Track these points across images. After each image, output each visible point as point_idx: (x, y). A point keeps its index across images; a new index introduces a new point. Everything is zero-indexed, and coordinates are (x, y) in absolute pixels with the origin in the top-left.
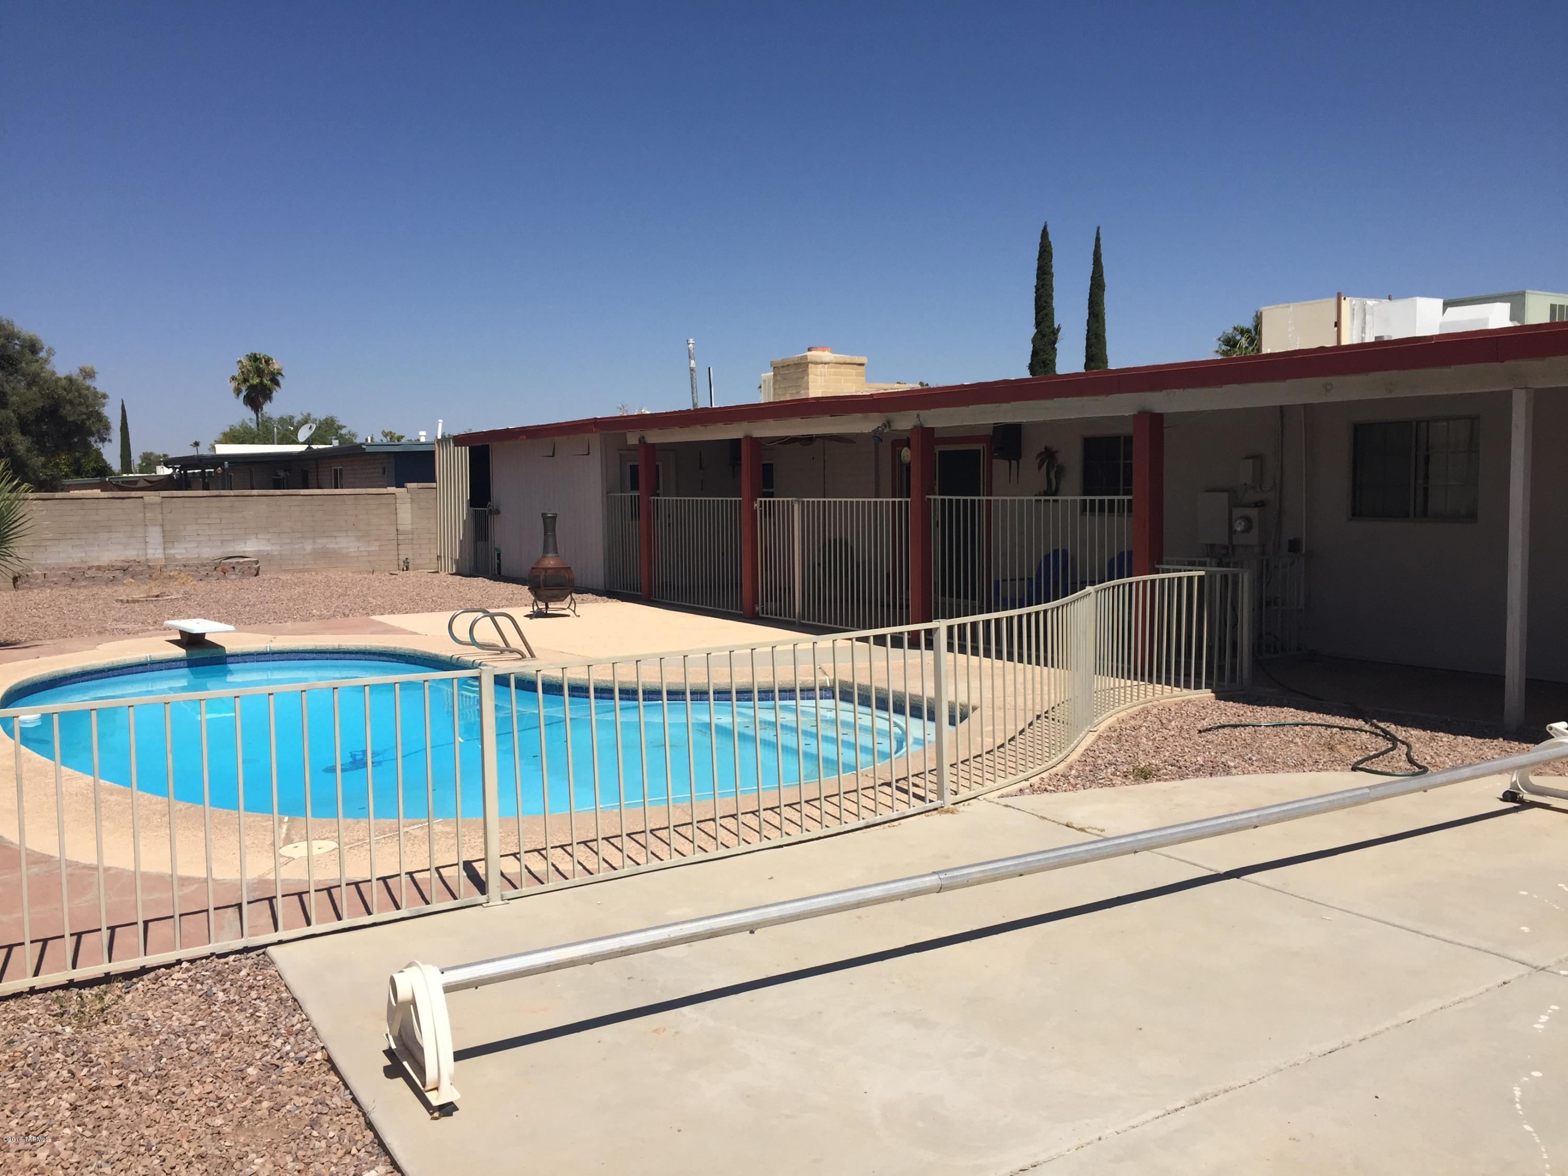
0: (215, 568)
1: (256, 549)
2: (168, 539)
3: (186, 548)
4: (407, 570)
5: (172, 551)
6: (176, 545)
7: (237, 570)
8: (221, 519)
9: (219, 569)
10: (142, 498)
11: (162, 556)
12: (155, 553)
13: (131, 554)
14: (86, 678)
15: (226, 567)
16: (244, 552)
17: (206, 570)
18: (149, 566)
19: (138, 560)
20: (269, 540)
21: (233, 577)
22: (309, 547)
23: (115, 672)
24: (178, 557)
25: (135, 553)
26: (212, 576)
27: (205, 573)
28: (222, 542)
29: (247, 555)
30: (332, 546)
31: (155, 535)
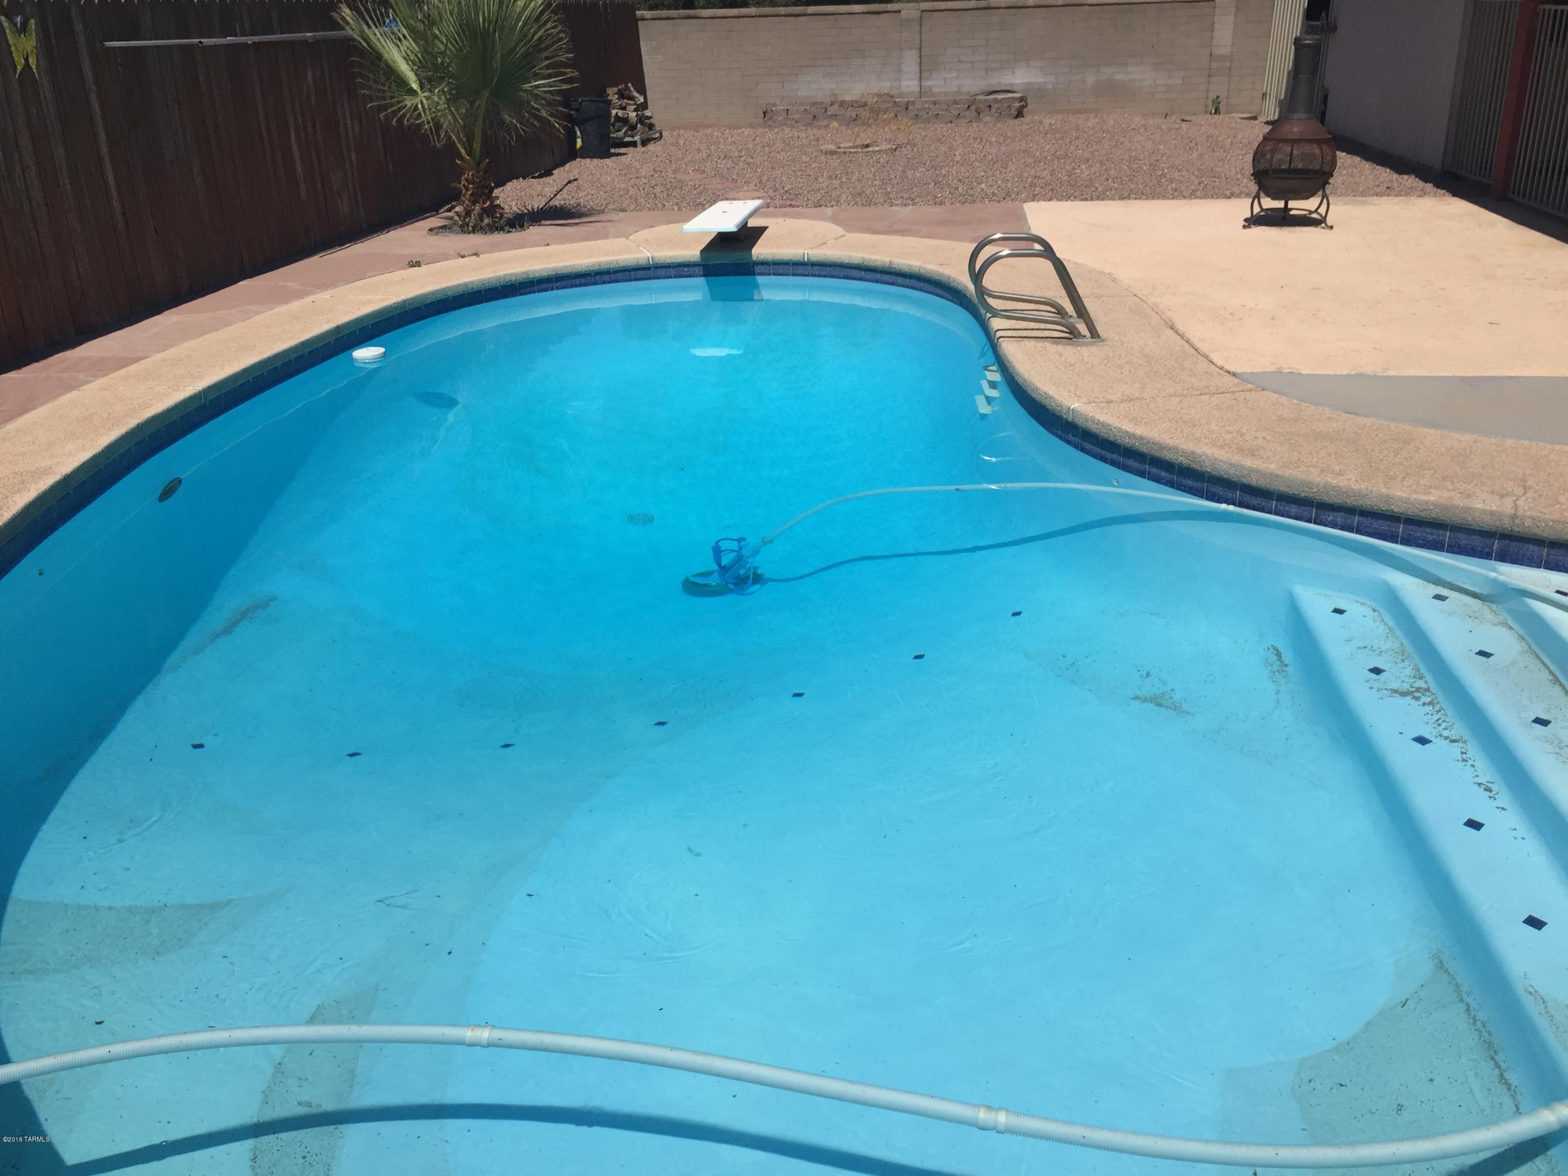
0: (969, 106)
1: (1025, 81)
2: (924, 68)
3: (945, 79)
4: (1216, 113)
5: (930, 83)
6: (934, 75)
7: (993, 110)
8: (987, 40)
9: (973, 108)
10: (899, 12)
11: (917, 89)
12: (910, 84)
13: (885, 86)
14: (564, 283)
15: (981, 106)
16: (1012, 85)
17: (957, 108)
18: (895, 102)
19: (891, 94)
20: (1042, 68)
21: (988, 119)
22: (1091, 79)
23: (606, 278)
24: (935, 90)
25: (888, 84)
26: (964, 116)
27: (956, 113)
28: (987, 70)
29: (1015, 89)
30: (1118, 77)
31: (910, 60)
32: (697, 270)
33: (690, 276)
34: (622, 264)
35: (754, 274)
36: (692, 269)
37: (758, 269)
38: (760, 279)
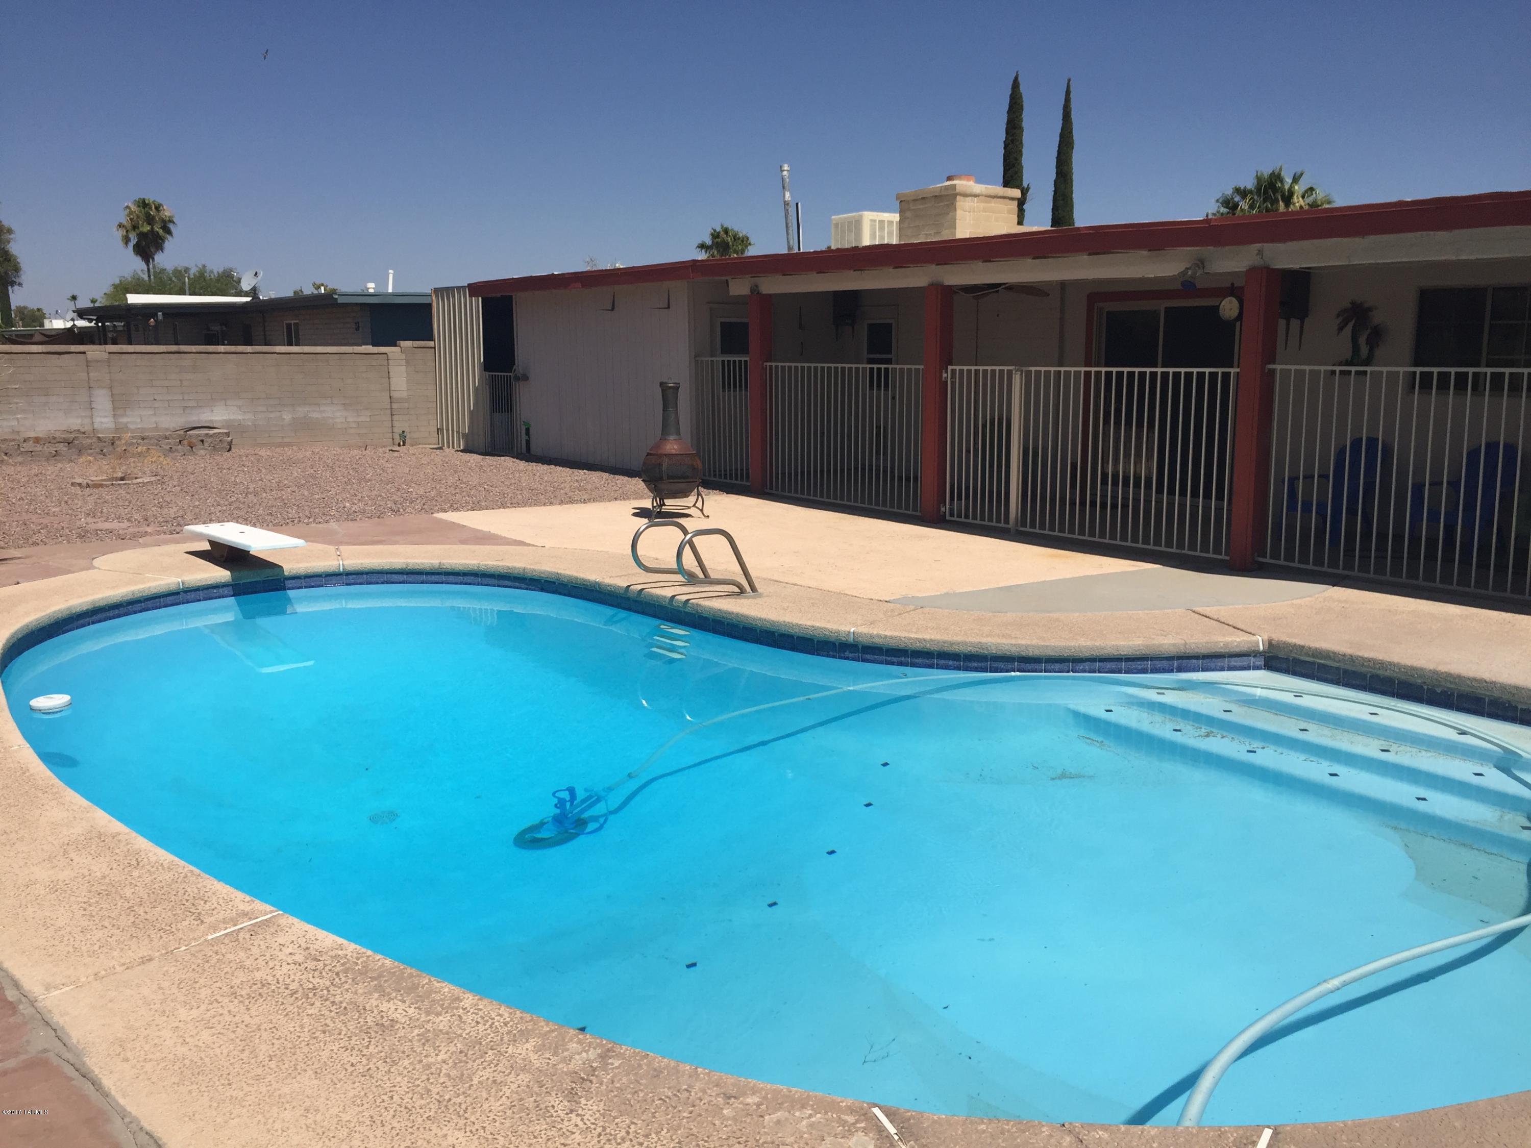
0: (180, 441)
1: (224, 418)
2: (120, 404)
3: (141, 417)
4: (404, 445)
5: (124, 420)
6: (128, 412)
7: (206, 444)
8: (181, 381)
9: (185, 442)
10: (84, 353)
11: (112, 426)
12: (104, 421)
13: (74, 422)
15: (194, 440)
16: (211, 421)
17: (170, 444)
18: (99, 438)
19: (83, 430)
20: (239, 407)
21: (202, 452)
22: (287, 417)
23: (137, 607)
24: (131, 426)
25: (79, 421)
26: (177, 450)
27: (168, 447)
28: (185, 408)
29: (215, 425)
30: (315, 415)
31: (102, 400)
32: (226, 591)
33: (219, 597)
34: (154, 591)
35: (285, 589)
36: (221, 590)
37: (288, 583)
38: (291, 593)
